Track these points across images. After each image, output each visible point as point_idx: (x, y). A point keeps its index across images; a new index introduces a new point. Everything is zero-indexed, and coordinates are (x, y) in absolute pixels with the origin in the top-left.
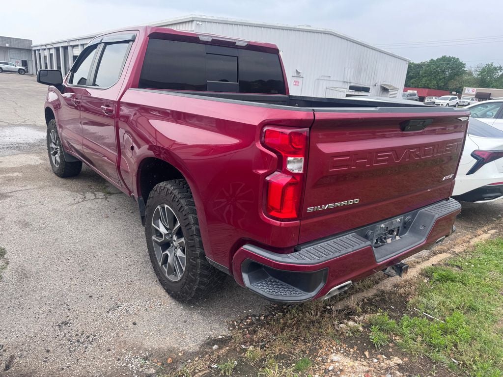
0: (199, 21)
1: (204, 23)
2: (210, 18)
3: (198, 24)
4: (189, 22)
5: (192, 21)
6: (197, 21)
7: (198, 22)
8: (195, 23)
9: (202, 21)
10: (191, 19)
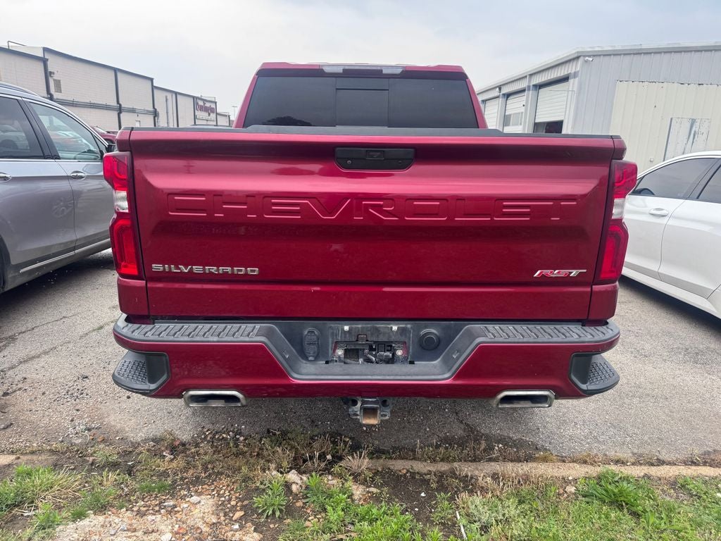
0: (589, 56)
1: (597, 59)
2: (610, 49)
3: (586, 61)
4: (574, 59)
5: (578, 58)
6: (585, 56)
7: (587, 58)
8: (581, 60)
9: (594, 56)
10: (576, 55)
